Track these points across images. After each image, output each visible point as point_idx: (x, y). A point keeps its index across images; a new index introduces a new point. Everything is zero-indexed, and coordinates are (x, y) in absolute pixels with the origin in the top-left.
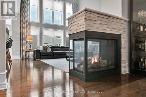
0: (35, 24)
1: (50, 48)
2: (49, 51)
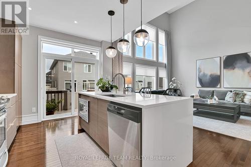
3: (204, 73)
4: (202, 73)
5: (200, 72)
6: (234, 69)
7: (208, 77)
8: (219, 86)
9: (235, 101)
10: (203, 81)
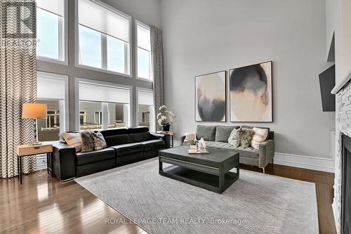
0: (52, 67)
1: (102, 137)
2: (101, 146)
3: (205, 98)
4: (202, 98)
5: (200, 96)
6: (243, 91)
7: (211, 105)
8: (224, 120)
9: (240, 145)
10: (203, 111)
